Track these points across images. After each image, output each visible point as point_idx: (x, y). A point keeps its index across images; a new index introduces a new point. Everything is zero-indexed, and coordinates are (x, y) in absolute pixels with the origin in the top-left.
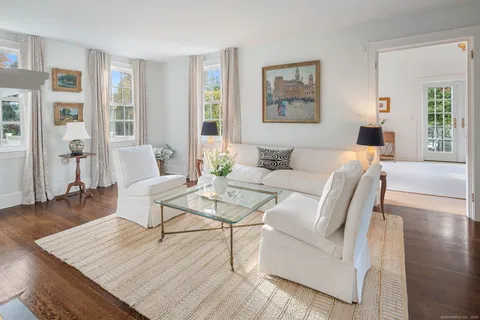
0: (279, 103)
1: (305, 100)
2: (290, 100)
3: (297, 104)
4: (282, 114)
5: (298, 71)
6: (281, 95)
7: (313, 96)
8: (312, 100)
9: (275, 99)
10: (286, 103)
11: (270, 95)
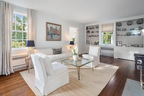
0: (51, 35)
1: (58, 35)
2: (55, 34)
3: (56, 35)
4: (52, 38)
5: (56, 26)
6: (52, 32)
7: (60, 34)
8: (59, 35)
9: (50, 33)
10: (53, 35)
11: (49, 32)
